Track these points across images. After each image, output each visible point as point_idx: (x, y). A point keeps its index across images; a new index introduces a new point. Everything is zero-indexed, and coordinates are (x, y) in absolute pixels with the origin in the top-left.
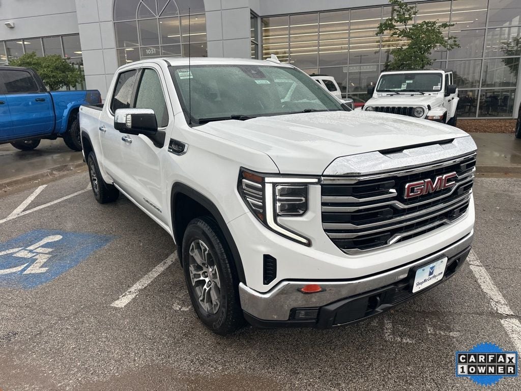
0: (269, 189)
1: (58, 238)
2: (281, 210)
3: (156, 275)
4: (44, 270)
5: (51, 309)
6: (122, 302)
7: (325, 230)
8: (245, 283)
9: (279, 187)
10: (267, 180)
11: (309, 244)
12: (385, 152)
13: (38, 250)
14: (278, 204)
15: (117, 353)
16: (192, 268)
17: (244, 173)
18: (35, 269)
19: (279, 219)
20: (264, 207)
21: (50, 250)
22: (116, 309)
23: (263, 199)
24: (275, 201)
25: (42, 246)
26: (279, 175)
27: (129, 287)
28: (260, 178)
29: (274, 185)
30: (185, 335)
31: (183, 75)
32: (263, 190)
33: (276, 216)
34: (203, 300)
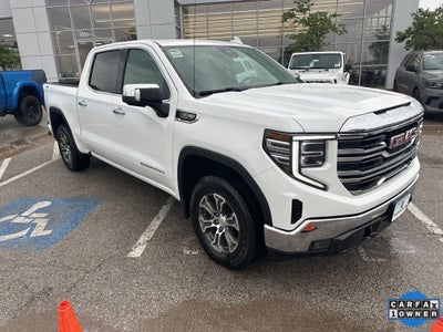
0: (295, 146)
1: (47, 204)
2: (306, 163)
3: (156, 228)
4: (49, 232)
5: (74, 264)
6: (137, 252)
7: (340, 177)
8: (271, 225)
9: (304, 144)
10: (294, 138)
11: (325, 188)
12: (377, 113)
13: (33, 215)
14: (303, 158)
15: (153, 294)
16: (201, 218)
17: (269, 134)
18: (39, 232)
19: (303, 170)
20: (290, 161)
21: (44, 215)
22: (133, 259)
23: (290, 155)
24: (300, 155)
25: (36, 212)
26: (304, 134)
27: (136, 240)
28: (288, 137)
29: (300, 142)
30: (206, 273)
31: (177, 54)
32: (290, 147)
33: (300, 167)
34: (216, 244)
